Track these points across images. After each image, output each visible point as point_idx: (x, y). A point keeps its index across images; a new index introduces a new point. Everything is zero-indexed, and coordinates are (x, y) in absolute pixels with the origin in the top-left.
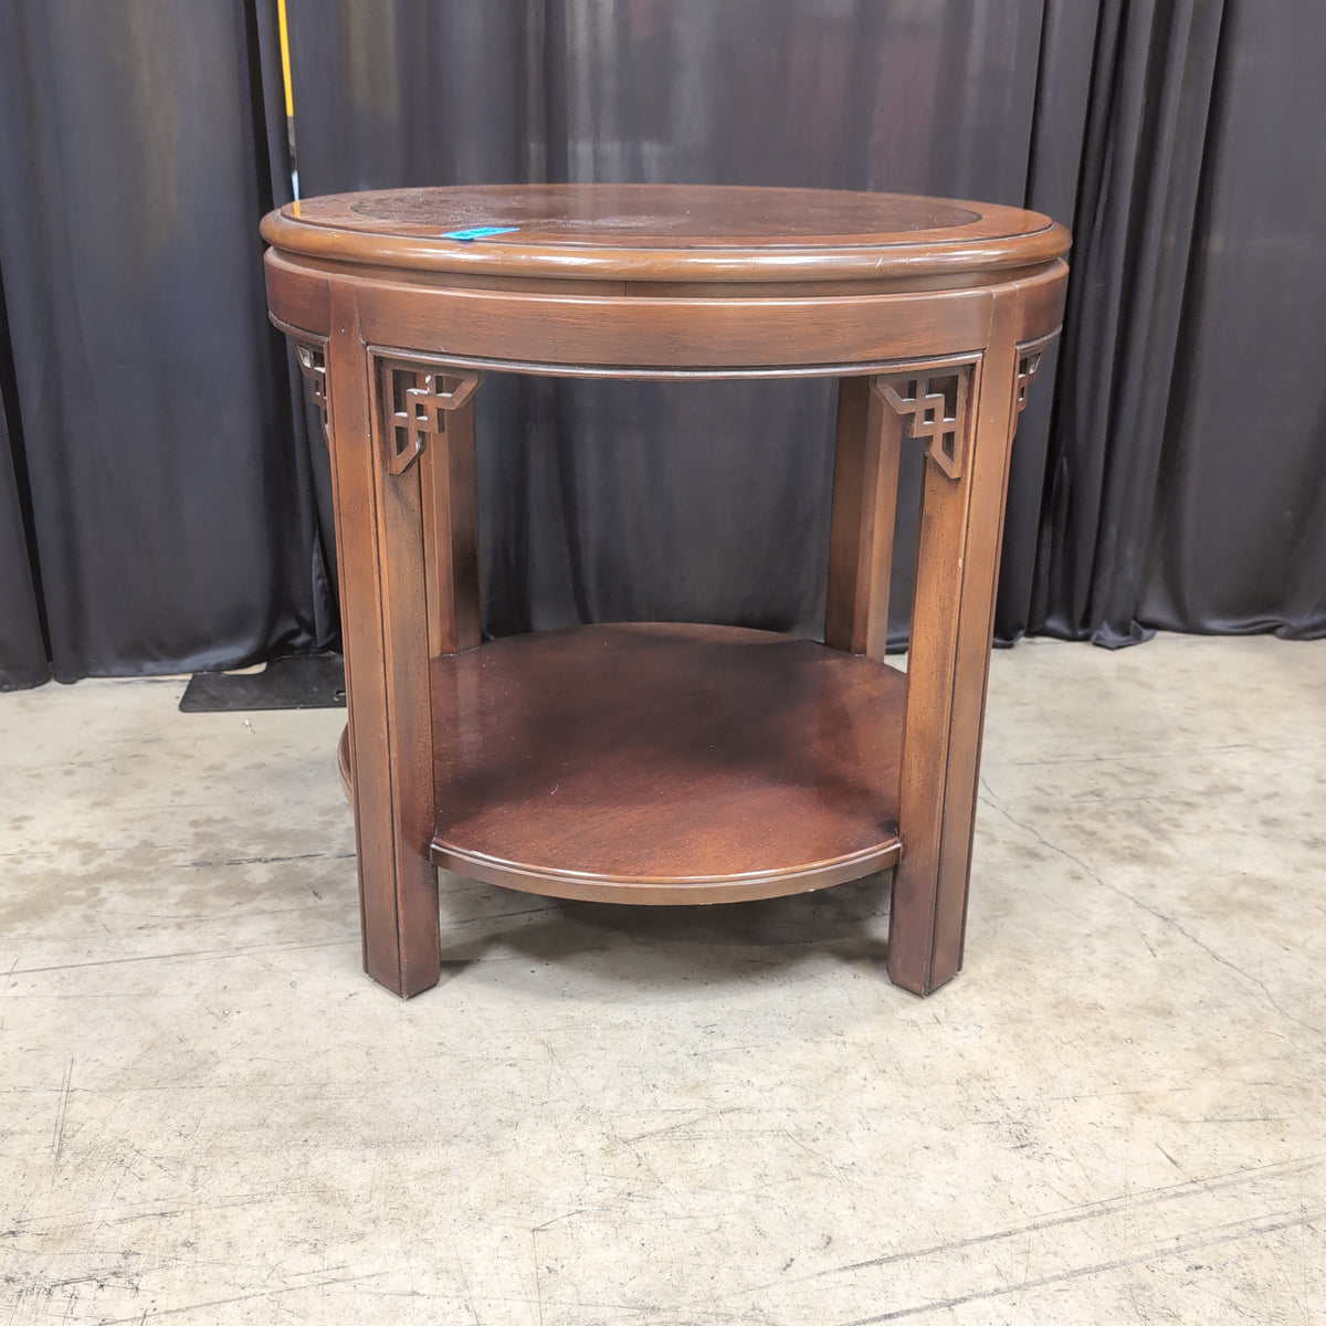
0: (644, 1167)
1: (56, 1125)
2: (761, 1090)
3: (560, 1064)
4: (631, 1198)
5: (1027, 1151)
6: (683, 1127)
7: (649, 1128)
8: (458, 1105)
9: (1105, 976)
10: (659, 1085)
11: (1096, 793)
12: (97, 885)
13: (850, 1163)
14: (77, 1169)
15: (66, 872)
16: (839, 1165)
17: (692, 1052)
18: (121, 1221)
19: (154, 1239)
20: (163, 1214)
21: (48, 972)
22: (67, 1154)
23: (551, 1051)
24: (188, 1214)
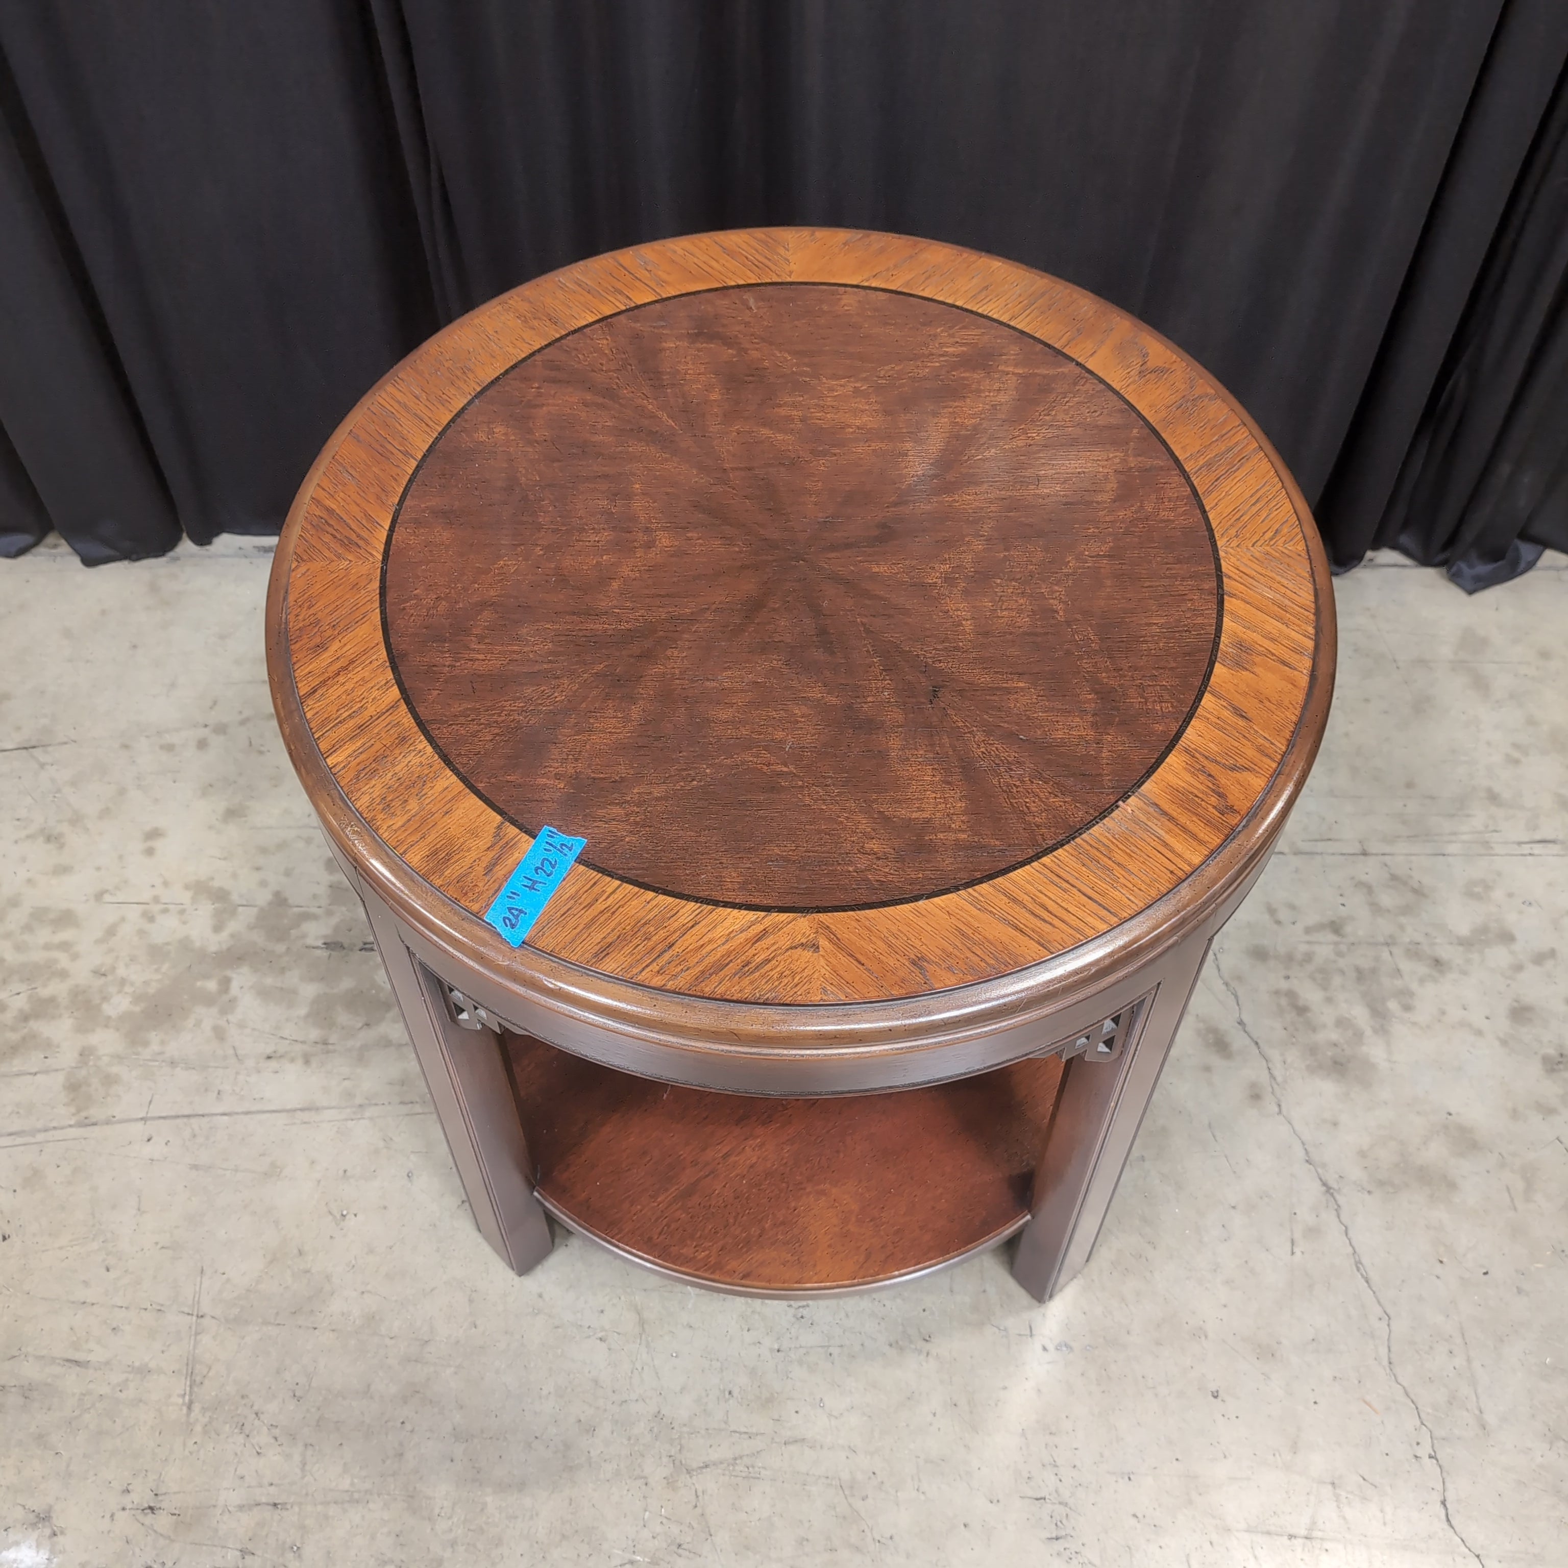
0: (699, 1511)
1: (187, 1364)
2: (830, 1415)
3: (648, 1346)
4: (680, 1551)
5: (1058, 1546)
6: (745, 1459)
7: (714, 1456)
8: (544, 1392)
9: (1228, 1282)
10: (736, 1393)
11: (1336, 927)
12: (229, 973)
13: (888, 1536)
14: (205, 1432)
15: (198, 944)
16: (877, 1537)
17: (776, 1347)
18: (241, 1508)
19: (267, 1536)
20: (275, 1505)
21: (179, 1121)
22: (197, 1407)
23: (642, 1323)
24: (296, 1509)
